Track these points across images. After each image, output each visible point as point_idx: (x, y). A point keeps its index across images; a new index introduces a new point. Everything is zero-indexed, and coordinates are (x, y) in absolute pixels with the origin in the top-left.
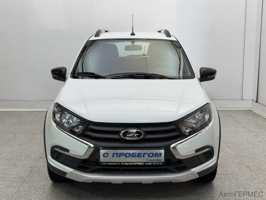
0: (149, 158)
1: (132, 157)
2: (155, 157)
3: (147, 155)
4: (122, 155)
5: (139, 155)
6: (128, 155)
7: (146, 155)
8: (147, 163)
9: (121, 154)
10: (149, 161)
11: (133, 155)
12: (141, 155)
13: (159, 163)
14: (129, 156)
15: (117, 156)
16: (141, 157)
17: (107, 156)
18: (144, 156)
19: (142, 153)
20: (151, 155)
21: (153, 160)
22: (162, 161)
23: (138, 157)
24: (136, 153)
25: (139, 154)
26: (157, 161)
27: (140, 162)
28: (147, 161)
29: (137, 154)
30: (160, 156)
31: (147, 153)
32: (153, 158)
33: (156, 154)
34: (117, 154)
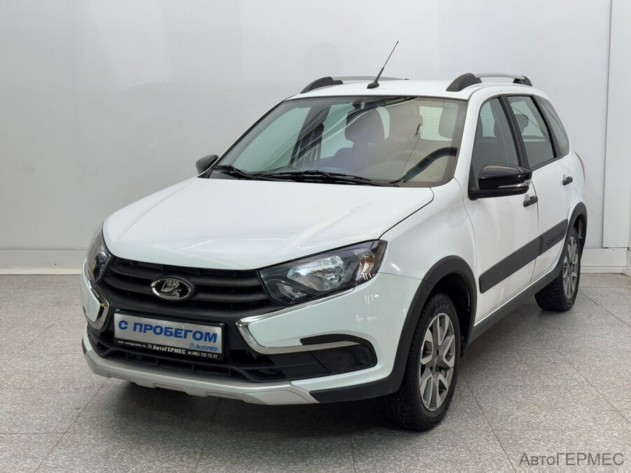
0: (196, 343)
1: (165, 335)
2: (205, 340)
3: (192, 334)
4: (148, 329)
5: (177, 333)
6: (158, 330)
7: (190, 335)
8: (191, 351)
9: (148, 327)
10: (195, 349)
11: (166, 332)
12: (180, 333)
13: (213, 354)
14: (161, 333)
15: (141, 331)
16: (181, 337)
17: (125, 328)
18: (185, 337)
19: (182, 330)
20: (198, 336)
21: (203, 348)
22: (217, 352)
23: (176, 336)
24: (172, 329)
25: (176, 330)
26: (209, 351)
27: (179, 348)
28: (192, 348)
29: (173, 331)
30: (215, 341)
31: (191, 331)
32: (202, 343)
33: (208, 334)
34: (141, 325)
